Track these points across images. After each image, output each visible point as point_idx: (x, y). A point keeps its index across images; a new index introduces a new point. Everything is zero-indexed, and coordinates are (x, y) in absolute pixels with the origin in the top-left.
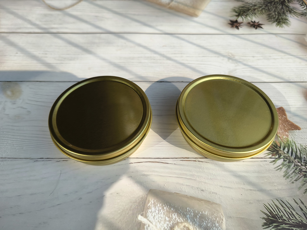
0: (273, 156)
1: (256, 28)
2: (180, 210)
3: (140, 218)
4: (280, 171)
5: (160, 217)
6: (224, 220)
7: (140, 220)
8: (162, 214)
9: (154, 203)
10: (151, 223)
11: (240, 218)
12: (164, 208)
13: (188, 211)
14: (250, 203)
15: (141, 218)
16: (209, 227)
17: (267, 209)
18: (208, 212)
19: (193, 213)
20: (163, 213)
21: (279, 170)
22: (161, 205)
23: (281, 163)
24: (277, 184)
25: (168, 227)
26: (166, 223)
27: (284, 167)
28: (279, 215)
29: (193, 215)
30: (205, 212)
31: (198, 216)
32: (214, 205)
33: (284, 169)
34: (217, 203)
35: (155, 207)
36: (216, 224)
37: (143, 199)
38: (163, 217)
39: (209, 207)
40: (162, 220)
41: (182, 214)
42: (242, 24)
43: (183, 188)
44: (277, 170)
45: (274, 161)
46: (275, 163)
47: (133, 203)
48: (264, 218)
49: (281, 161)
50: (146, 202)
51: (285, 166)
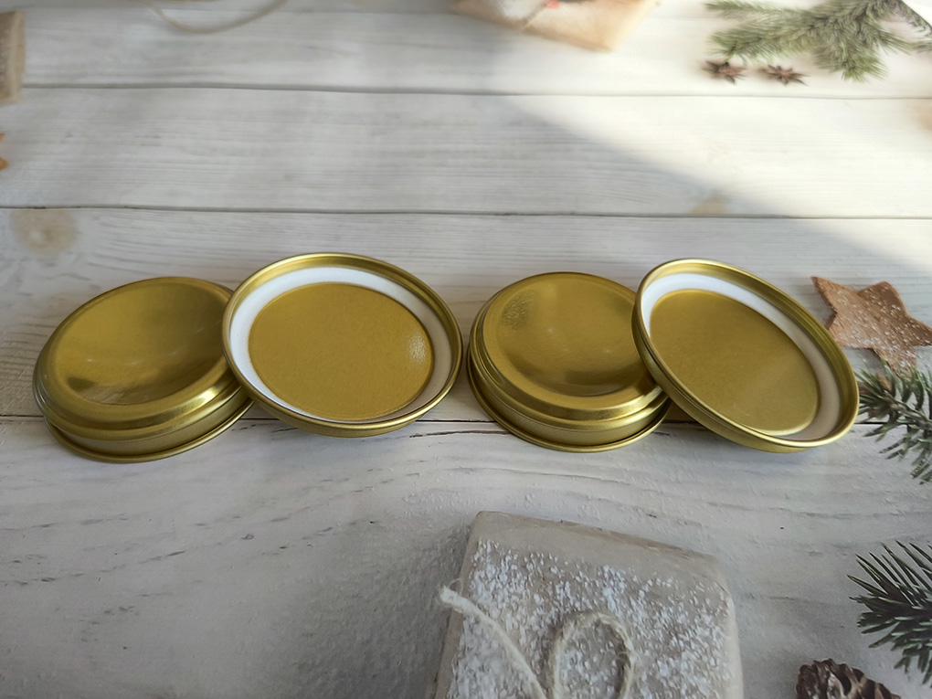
0: (871, 416)
1: (786, 83)
2: (581, 574)
3: (447, 596)
4: (900, 461)
5: (515, 594)
6: (730, 603)
7: (446, 604)
8: (522, 587)
9: (494, 552)
10: (485, 611)
11: (782, 598)
12: (525, 567)
13: (606, 575)
14: (812, 553)
15: (452, 598)
16: (682, 625)
17: (872, 571)
18: (674, 581)
19: (624, 582)
20: (523, 582)
21: (897, 458)
22: (515, 558)
23: (902, 437)
24: (896, 498)
25: (543, 626)
26: (535, 613)
27: (911, 449)
28: (913, 591)
29: (626, 589)
30: (664, 579)
31: (641, 593)
32: (693, 560)
33: (913, 454)
34: (703, 553)
35: (498, 565)
36: (703, 616)
37: (456, 541)
38: (524, 594)
39: (678, 566)
40: (522, 604)
41: (586, 584)
42: (743, 72)
43: (588, 508)
44: (890, 458)
45: (877, 431)
46: (883, 436)
47: (424, 550)
48: (862, 600)
49: (899, 432)
50: (465, 547)
51: (915, 447)
